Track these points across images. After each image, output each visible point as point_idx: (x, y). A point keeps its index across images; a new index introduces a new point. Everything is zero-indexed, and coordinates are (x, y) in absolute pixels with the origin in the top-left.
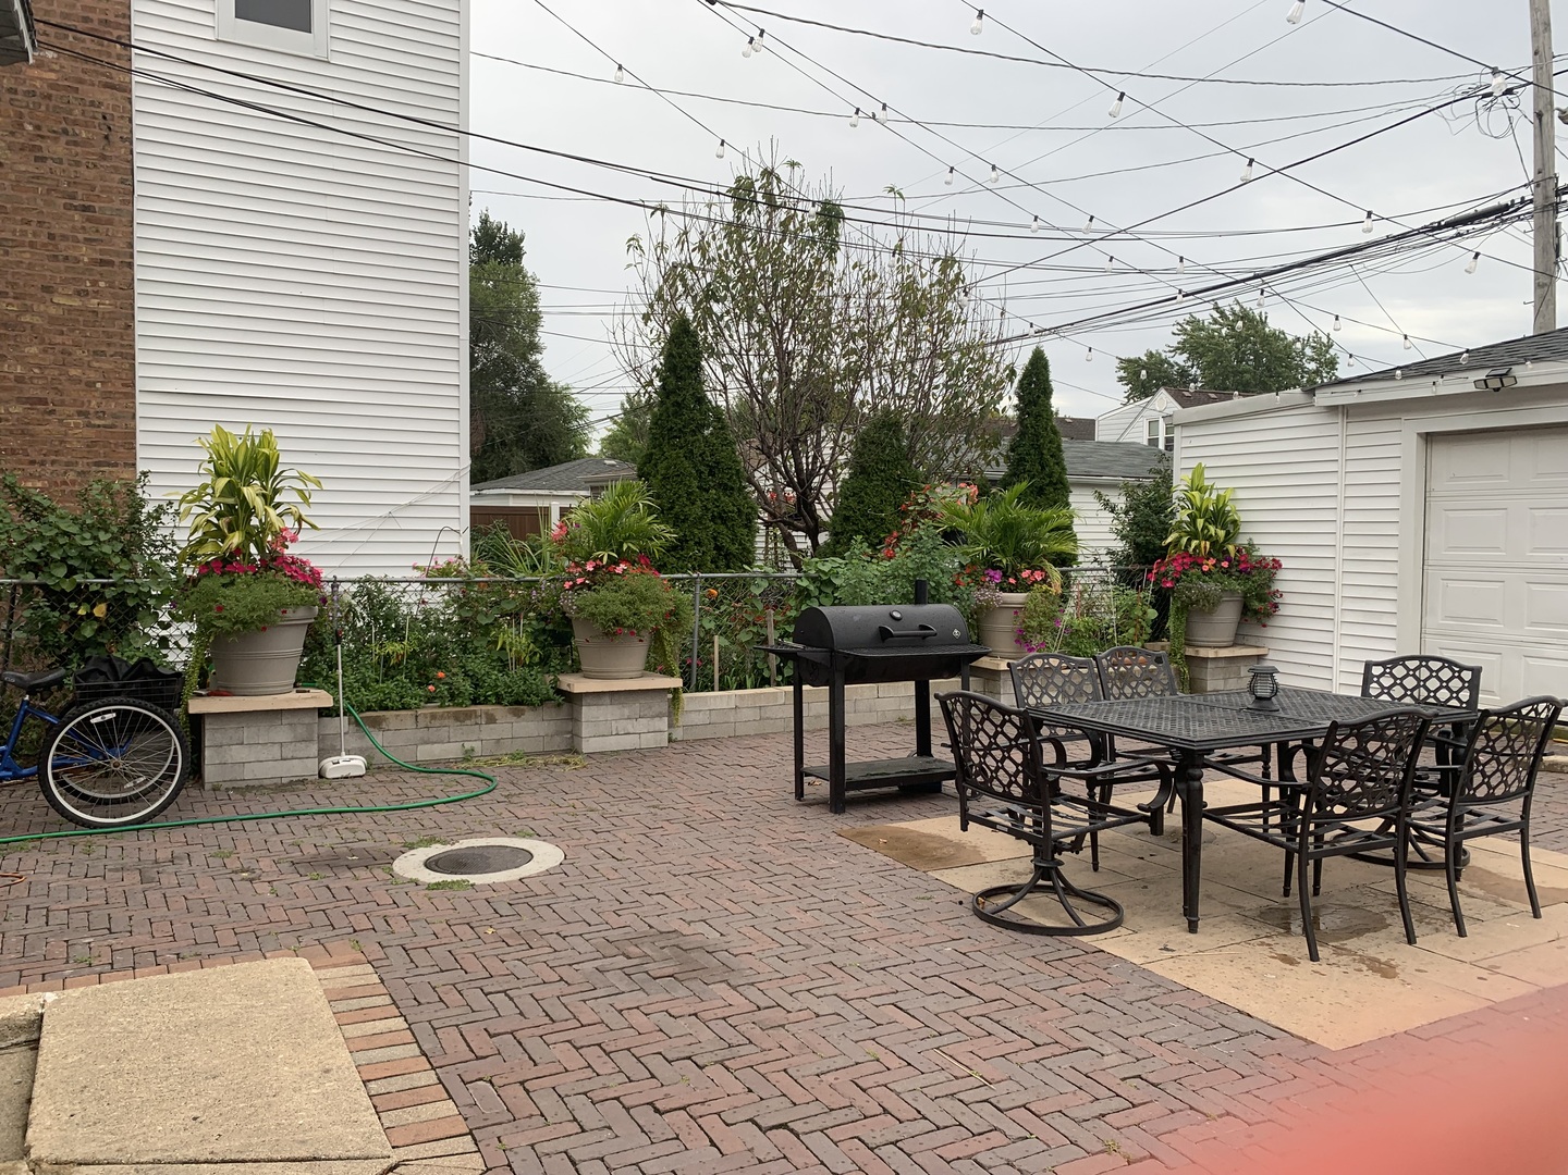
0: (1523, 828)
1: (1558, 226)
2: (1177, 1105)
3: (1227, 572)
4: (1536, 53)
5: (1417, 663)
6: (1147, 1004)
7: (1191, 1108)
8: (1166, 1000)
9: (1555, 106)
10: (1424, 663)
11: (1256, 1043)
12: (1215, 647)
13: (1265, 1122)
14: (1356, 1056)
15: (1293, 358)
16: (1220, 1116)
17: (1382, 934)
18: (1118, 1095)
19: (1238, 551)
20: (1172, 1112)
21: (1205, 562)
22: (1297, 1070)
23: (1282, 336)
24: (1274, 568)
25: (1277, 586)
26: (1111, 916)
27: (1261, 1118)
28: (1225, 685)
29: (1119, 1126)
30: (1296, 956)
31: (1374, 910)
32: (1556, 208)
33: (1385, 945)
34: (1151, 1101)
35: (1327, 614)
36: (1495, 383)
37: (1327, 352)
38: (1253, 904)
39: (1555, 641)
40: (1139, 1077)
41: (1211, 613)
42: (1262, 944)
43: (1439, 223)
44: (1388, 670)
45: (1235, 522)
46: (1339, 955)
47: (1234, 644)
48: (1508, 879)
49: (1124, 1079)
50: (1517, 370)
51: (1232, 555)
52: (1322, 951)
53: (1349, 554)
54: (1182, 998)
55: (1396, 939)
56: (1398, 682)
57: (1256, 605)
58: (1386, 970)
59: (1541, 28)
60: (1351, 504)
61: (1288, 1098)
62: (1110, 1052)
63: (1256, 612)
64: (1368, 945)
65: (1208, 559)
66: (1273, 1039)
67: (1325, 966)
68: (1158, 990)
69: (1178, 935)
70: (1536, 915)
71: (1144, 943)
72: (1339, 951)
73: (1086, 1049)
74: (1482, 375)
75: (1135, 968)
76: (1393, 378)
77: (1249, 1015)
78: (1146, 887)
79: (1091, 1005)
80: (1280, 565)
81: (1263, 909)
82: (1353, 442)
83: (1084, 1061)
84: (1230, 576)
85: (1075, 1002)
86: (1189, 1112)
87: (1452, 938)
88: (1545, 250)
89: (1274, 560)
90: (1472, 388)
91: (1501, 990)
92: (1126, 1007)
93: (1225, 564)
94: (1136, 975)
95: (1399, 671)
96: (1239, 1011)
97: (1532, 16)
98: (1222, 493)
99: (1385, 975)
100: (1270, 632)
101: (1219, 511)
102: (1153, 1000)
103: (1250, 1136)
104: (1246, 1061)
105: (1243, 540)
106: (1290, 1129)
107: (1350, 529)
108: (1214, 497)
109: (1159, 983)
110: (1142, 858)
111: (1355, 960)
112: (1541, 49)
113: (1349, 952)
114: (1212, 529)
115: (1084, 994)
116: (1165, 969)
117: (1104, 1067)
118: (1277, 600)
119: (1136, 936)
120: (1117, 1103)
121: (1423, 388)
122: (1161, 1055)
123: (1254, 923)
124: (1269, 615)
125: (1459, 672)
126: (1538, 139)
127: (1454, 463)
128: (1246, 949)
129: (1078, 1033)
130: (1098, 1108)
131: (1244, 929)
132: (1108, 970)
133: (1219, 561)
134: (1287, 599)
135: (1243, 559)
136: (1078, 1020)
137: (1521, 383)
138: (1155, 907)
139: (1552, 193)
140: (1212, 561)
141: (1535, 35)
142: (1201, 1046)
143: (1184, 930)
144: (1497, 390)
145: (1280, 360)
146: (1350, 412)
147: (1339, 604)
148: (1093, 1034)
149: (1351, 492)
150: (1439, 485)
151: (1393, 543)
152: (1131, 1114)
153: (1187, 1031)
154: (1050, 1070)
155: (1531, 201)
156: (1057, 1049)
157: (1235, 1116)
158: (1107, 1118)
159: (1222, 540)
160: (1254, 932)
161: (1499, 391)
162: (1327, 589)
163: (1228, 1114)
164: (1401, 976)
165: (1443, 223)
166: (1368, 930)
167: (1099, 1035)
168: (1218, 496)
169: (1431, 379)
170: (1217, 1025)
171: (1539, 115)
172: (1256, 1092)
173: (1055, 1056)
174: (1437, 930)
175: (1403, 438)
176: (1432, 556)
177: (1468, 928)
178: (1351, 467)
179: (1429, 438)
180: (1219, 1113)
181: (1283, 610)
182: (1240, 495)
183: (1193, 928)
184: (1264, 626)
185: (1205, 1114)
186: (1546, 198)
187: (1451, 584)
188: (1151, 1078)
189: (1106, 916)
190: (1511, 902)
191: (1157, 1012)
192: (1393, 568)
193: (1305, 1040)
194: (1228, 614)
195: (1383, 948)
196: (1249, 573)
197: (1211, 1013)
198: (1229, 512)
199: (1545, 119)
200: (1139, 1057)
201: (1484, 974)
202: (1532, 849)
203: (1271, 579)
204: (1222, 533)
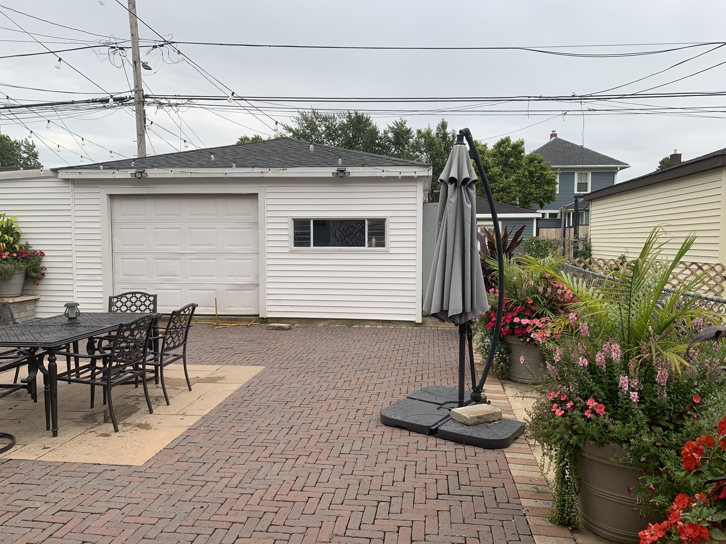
0: (184, 357)
1: (144, 111)
2: (85, 515)
3: (15, 259)
4: (132, 35)
5: (131, 295)
6: (48, 476)
7: (92, 514)
8: (57, 471)
9: (141, 60)
10: (134, 295)
11: (109, 475)
12: (12, 297)
13: (126, 506)
14: (151, 464)
15: (15, 151)
16: (107, 511)
17: (138, 413)
18: (54, 523)
19: (20, 248)
20: (84, 519)
21: (3, 254)
22: (130, 479)
23: (8, 139)
24: (41, 256)
25: (42, 265)
26: (8, 442)
27: (124, 505)
28: (19, 315)
29: (61, 536)
30: (108, 432)
31: (132, 404)
32: (143, 103)
33: (141, 417)
34: (72, 519)
35: (70, 277)
36: (139, 175)
37: (32, 149)
38: (78, 416)
39: (166, 282)
40: (60, 510)
41: (9, 280)
42: (91, 432)
43: (96, 100)
44: (119, 300)
45: (17, 233)
46: (125, 426)
47: (22, 295)
48: (175, 379)
49: (53, 515)
50: (147, 171)
51: (18, 250)
52: (119, 427)
53: (78, 249)
54: (64, 468)
55: (145, 413)
56: (124, 304)
57: (34, 274)
58: (146, 427)
59: (134, 25)
60: (78, 225)
61: (131, 492)
62: (40, 505)
63: (33, 278)
64: (133, 419)
65: (5, 252)
66: (114, 470)
67: (122, 433)
68: (51, 468)
69: (49, 440)
70: (190, 390)
71: (32, 449)
72: (125, 425)
73: (26, 509)
74: (133, 171)
75: (34, 462)
76: (99, 169)
77: (99, 464)
78: (20, 422)
79: (17, 487)
80: (44, 254)
81: (84, 417)
82: (77, 196)
83: (28, 515)
84: (18, 260)
85: (9, 489)
86: (92, 516)
87: (165, 407)
88: (140, 120)
89: (40, 252)
90: (129, 176)
91: (191, 421)
92: (38, 482)
93: (15, 255)
94: (35, 465)
95: (124, 300)
96: (94, 464)
97: (130, 19)
98: (9, 218)
99: (147, 429)
100: (41, 287)
101: (8, 228)
102: (51, 473)
103: (123, 514)
104: (107, 484)
105: (23, 242)
106: (138, 504)
107: (78, 237)
108: (6, 220)
109: (49, 465)
110: (11, 409)
111: (133, 426)
112: (134, 34)
113: (129, 424)
114: (6, 237)
115: (11, 483)
116: (48, 457)
117: (40, 513)
118: (43, 272)
119: (26, 447)
120: (55, 527)
121: (109, 175)
122: (67, 496)
123: (83, 424)
124: (40, 279)
125: (149, 297)
126: (135, 72)
127: (122, 207)
128: (84, 436)
129: (18, 503)
130: (47, 533)
131: (79, 428)
132: (19, 468)
133: (11, 253)
134: (49, 270)
135: (24, 252)
136: (16, 496)
137: (149, 176)
138: (30, 430)
139: (141, 97)
140: (7, 253)
141: (131, 27)
142: (83, 485)
143: (51, 436)
144: (140, 178)
145: (9, 150)
146: (75, 182)
147: (75, 272)
148: (27, 500)
149: (78, 219)
150: (117, 218)
151: (99, 243)
152: (65, 528)
153: (74, 481)
154: (11, 526)
155: (133, 98)
156: (10, 515)
157: (112, 509)
158: (54, 535)
159: (12, 242)
160: (85, 428)
161: (140, 179)
162: (69, 265)
163: (109, 509)
164: (153, 427)
165: (98, 100)
166: (132, 413)
167: (30, 499)
168: (8, 220)
169: (112, 171)
170: (87, 474)
171: (135, 62)
172: (118, 495)
173: (10, 519)
174: (158, 405)
175: (100, 196)
176: (115, 248)
177: (170, 401)
178: (77, 208)
179: (112, 197)
180: (106, 510)
181: (47, 276)
182: (20, 219)
183: (55, 434)
184: (38, 284)
185: (100, 514)
186: (139, 98)
187: (125, 261)
188: (66, 509)
189: (4, 442)
190: (179, 387)
191: (56, 478)
192: (100, 255)
193: (128, 466)
194: (18, 280)
195: (142, 418)
196: (28, 259)
197: (82, 469)
198: (15, 228)
199: (137, 64)
200: (57, 502)
201: (182, 417)
202: (187, 366)
203: (40, 261)
204: (12, 239)
